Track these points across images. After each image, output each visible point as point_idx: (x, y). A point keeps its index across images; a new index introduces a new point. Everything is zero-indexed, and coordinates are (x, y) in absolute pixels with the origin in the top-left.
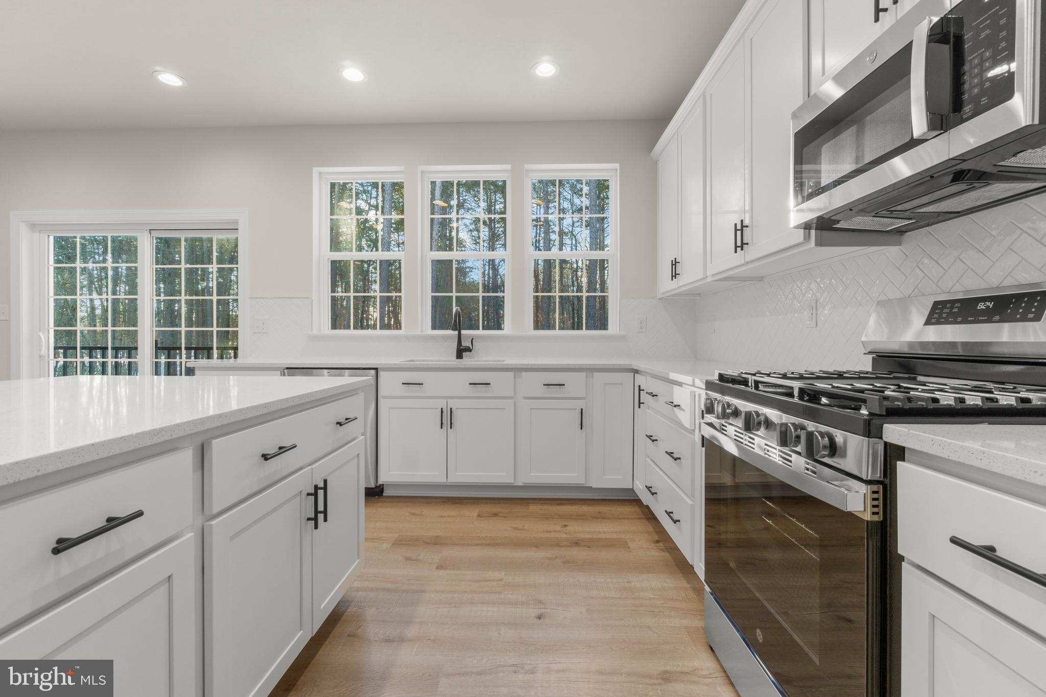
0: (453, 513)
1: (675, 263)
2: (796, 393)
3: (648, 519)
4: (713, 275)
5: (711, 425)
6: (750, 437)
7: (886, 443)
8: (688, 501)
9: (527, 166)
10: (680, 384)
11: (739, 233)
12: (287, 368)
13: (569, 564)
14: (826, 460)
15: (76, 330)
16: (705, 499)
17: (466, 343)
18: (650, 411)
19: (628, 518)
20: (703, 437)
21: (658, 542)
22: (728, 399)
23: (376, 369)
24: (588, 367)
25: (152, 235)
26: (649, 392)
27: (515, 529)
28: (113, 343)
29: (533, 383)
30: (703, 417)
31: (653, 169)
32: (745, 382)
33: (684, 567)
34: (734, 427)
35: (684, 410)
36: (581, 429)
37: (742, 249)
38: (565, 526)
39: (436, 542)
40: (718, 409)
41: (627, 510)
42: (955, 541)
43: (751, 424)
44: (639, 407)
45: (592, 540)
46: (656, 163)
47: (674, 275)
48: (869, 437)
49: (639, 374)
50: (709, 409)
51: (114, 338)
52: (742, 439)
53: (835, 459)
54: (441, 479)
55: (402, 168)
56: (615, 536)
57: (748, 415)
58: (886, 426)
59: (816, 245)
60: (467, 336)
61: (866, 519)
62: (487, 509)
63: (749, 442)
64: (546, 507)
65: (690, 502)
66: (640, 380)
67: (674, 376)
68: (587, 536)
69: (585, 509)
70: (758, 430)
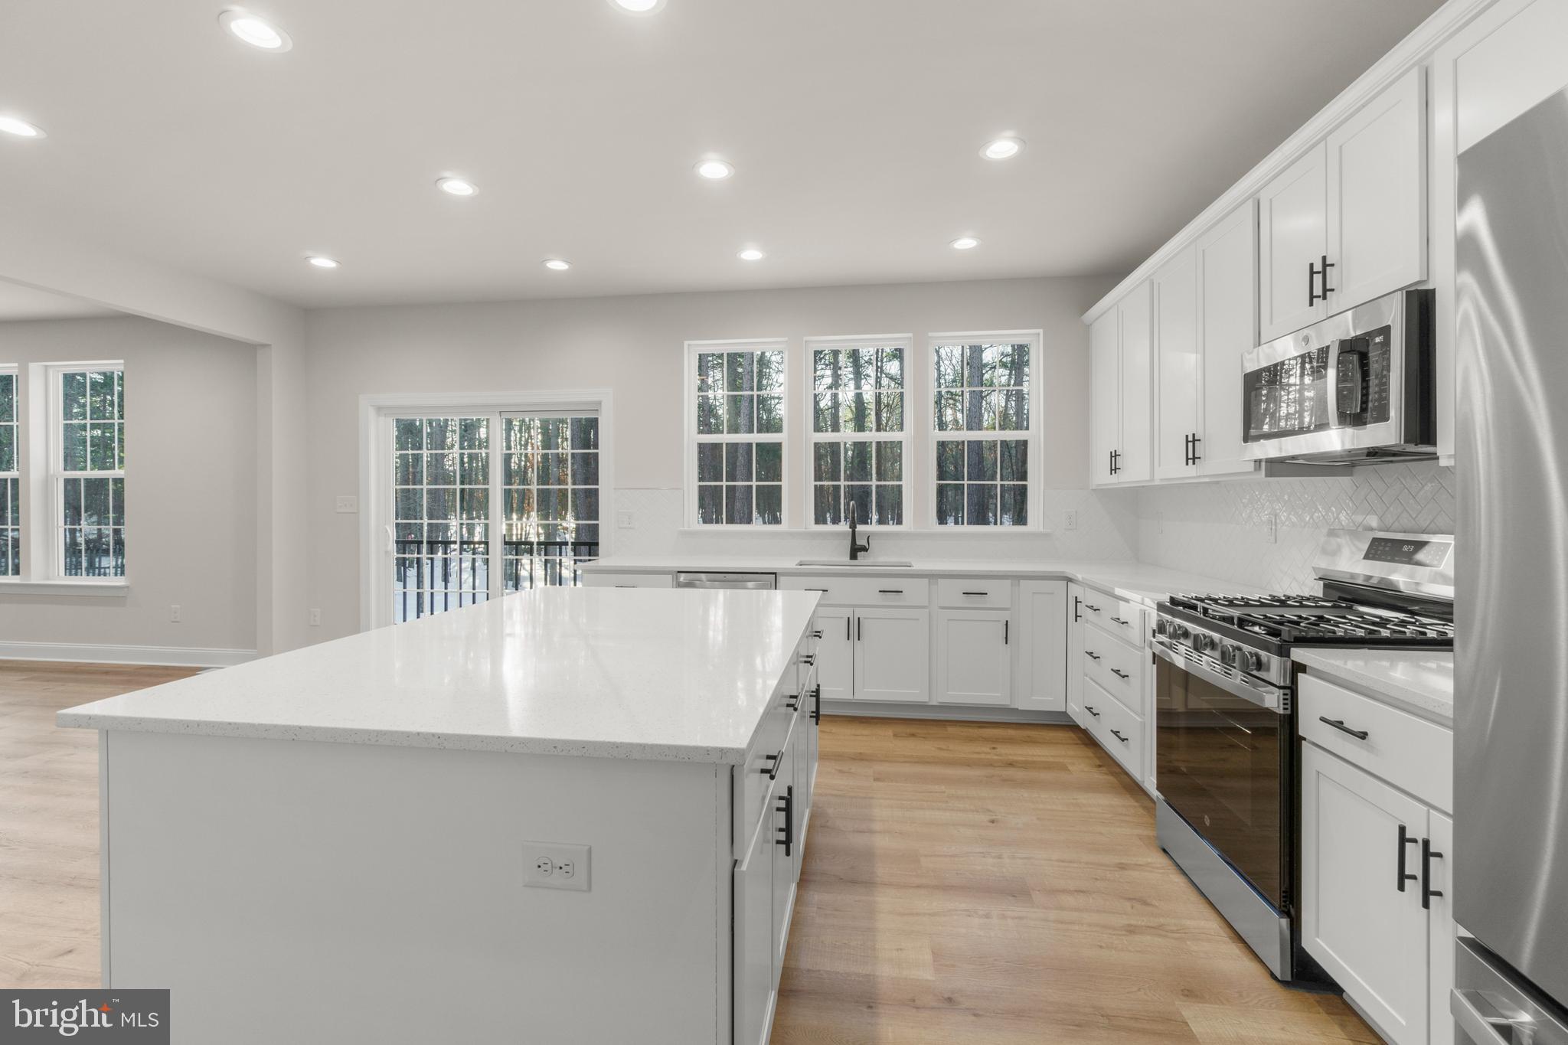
0: (865, 732)
1: (1114, 456)
2: (1236, 621)
3: (1086, 745)
4: (1161, 480)
5: (1162, 643)
6: (1199, 656)
7: (1293, 661)
8: (1137, 718)
9: (930, 334)
10: (1127, 601)
11: (1190, 444)
12: (679, 572)
13: (1006, 781)
14: (1255, 673)
15: (422, 524)
16: (1158, 727)
17: (861, 542)
18: (1089, 626)
19: (1062, 744)
20: (1154, 654)
21: (1100, 766)
22: (1178, 621)
23: (775, 573)
24: (1014, 574)
25: (502, 417)
26: (1089, 605)
27: (940, 749)
28: (428, 537)
29: (951, 592)
30: (1154, 636)
31: (1085, 339)
32: (1194, 608)
33: (1132, 787)
34: (1184, 647)
35: (1133, 628)
36: (1006, 643)
37: (1194, 463)
38: (994, 748)
39: (860, 758)
40: (1170, 629)
41: (1060, 735)
42: (1323, 719)
43: (1200, 644)
44: (1076, 621)
45: (1026, 762)
46: (1088, 328)
47: (1114, 469)
48: (1281, 656)
49: (1075, 583)
50: (1161, 628)
51: (430, 531)
52: (1192, 656)
53: (1260, 672)
54: (848, 696)
55: (786, 339)
56: (1051, 759)
57: (1196, 637)
58: (1292, 649)
59: (1266, 476)
60: (863, 533)
61: (1279, 712)
62: (901, 729)
63: (1199, 660)
64: (966, 729)
65: (1139, 720)
66: (1075, 590)
67: (1119, 591)
68: (1020, 758)
69: (1011, 732)
70: (1205, 650)
